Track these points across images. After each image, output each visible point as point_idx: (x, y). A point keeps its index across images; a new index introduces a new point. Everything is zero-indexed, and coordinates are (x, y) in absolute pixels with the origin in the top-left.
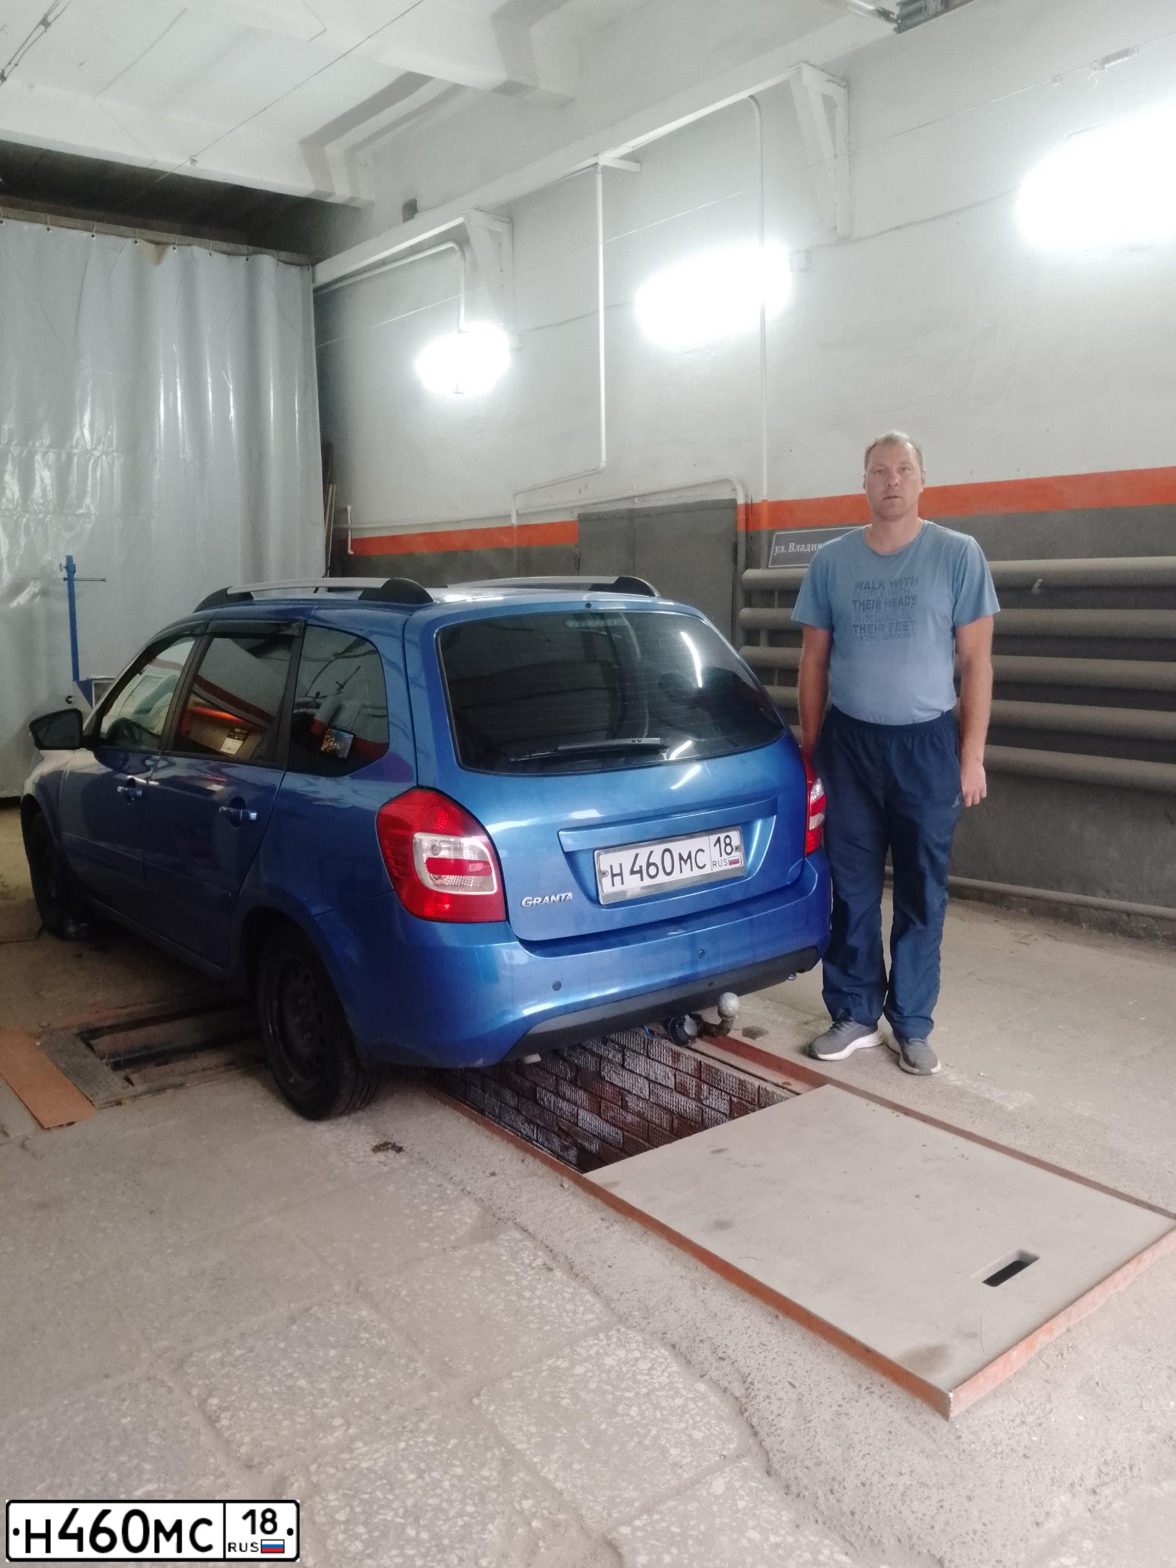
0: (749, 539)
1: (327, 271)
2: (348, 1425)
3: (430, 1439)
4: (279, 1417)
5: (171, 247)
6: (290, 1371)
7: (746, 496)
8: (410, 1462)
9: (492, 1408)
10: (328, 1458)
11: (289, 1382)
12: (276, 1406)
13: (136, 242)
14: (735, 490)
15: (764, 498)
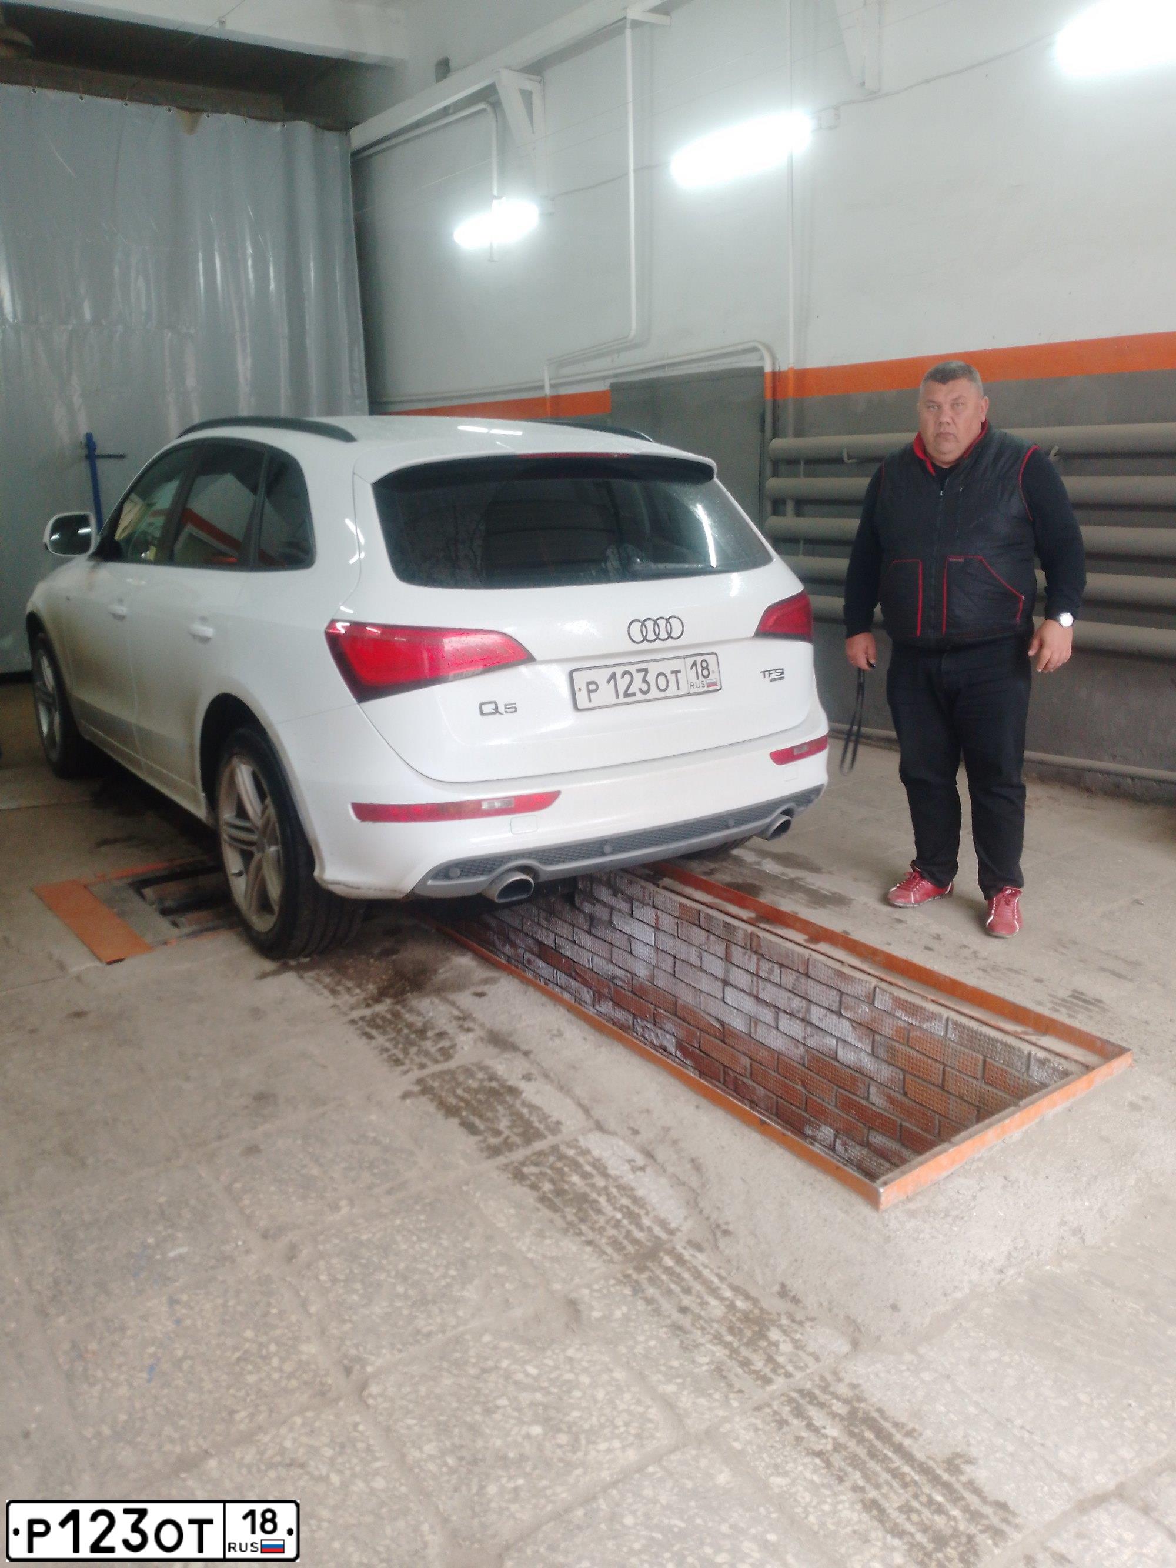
0: (775, 406)
1: (360, 136)
2: (351, 1203)
3: (422, 1217)
4: (293, 1199)
5: (205, 115)
6: (304, 1162)
7: (774, 364)
8: (403, 1236)
9: (478, 1194)
10: (333, 1231)
11: (304, 1171)
12: (291, 1190)
13: (169, 110)
14: (762, 358)
15: (790, 366)
